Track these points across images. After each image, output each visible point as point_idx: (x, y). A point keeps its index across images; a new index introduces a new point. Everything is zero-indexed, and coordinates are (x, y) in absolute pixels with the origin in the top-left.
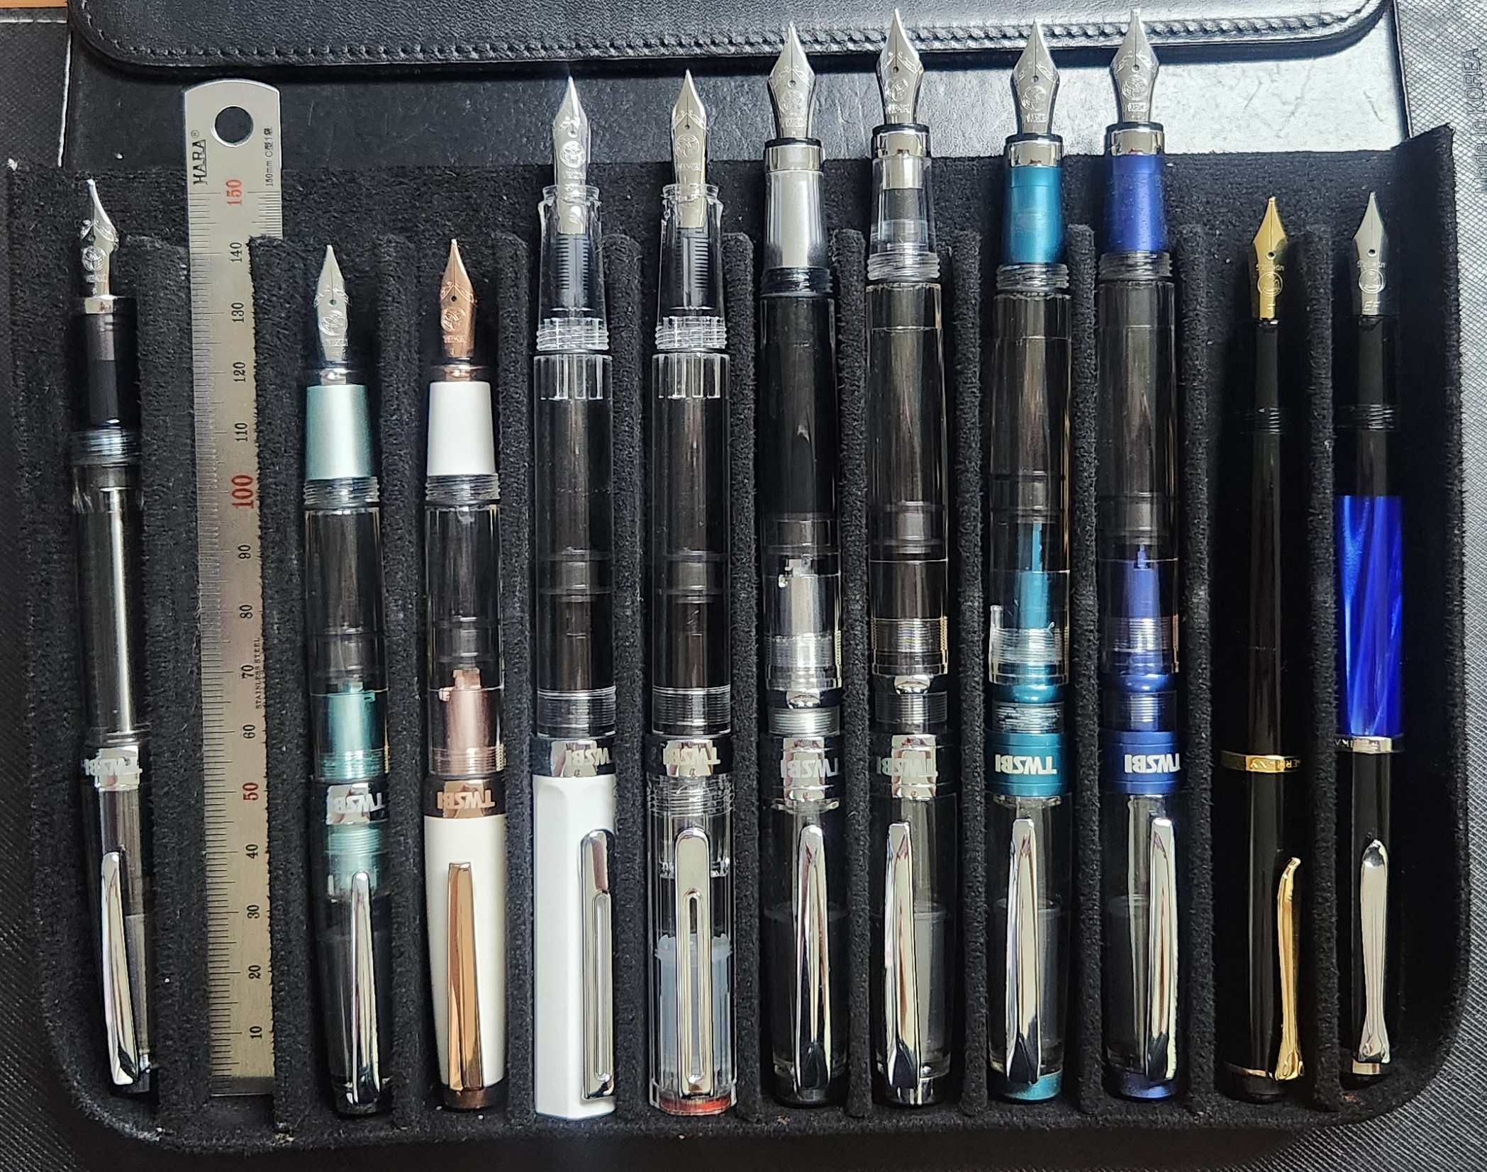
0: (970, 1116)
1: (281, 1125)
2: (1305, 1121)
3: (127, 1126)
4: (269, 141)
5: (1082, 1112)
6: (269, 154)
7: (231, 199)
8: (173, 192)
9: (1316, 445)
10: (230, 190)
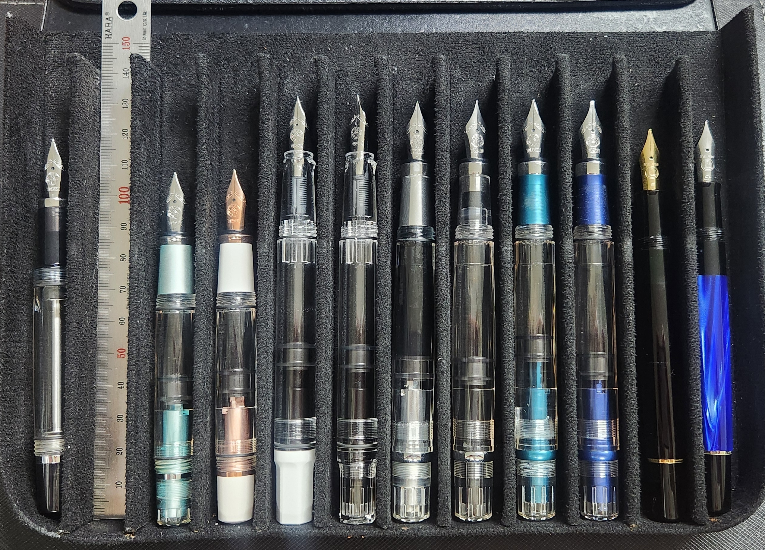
0: (508, 527)
1: (128, 529)
2: (691, 529)
3: (43, 529)
4: (145, 18)
5: (569, 525)
6: (145, 24)
7: (124, 47)
8: (94, 43)
9: (685, 166)
10: (124, 42)
